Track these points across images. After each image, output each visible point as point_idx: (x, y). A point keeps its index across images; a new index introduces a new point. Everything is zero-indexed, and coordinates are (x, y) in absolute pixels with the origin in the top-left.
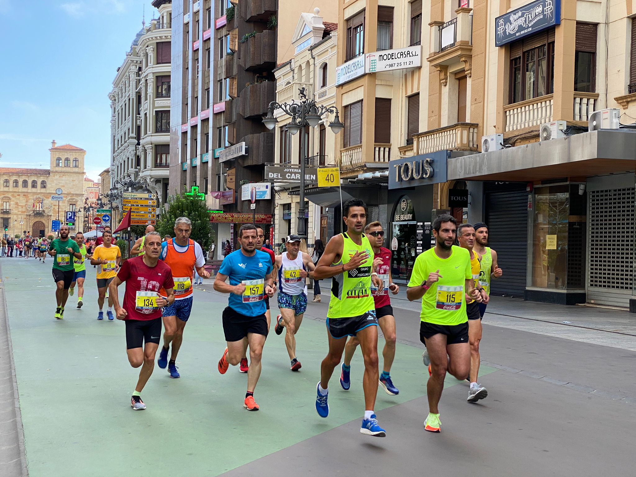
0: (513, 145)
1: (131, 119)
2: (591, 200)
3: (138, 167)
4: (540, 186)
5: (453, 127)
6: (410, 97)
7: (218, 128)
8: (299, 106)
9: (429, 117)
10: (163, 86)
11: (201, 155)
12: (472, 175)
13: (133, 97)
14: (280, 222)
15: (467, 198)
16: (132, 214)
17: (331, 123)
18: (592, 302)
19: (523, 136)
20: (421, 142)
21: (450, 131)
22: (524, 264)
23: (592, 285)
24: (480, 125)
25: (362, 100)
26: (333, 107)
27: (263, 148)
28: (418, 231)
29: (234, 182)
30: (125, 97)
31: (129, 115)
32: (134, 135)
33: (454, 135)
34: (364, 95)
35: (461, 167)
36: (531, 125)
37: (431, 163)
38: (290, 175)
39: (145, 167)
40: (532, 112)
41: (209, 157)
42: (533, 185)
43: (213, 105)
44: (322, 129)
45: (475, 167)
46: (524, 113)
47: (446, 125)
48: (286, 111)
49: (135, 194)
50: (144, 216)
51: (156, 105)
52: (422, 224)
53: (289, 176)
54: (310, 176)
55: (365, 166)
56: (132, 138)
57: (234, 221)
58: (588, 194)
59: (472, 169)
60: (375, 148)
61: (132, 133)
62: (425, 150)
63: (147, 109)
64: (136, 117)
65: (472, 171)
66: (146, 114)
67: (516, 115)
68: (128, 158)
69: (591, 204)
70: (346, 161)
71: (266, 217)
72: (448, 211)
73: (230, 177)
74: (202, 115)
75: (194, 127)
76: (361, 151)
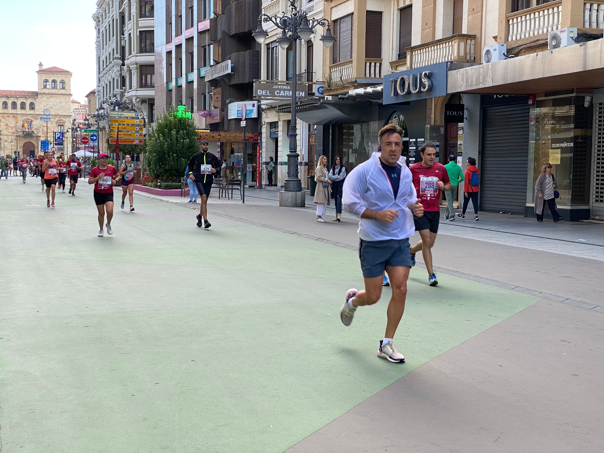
0: (517, 55)
1: (115, 40)
2: (598, 113)
3: (123, 88)
4: (543, 98)
5: (449, 39)
6: (402, 10)
7: (203, 47)
8: (289, 19)
9: (422, 30)
10: (147, 5)
11: (186, 74)
12: (474, 88)
13: (117, 18)
14: (267, 140)
15: (463, 113)
16: (119, 133)
17: (322, 37)
18: (597, 218)
19: (529, 45)
20: (414, 56)
21: (446, 43)
22: (524, 180)
23: (597, 201)
24: (478, 36)
25: (352, 14)
26: (324, 20)
27: (250, 65)
28: (410, 148)
29: (220, 101)
30: (109, 17)
31: (113, 36)
32: (118, 56)
33: (451, 47)
34: (355, 8)
35: (463, 79)
36: (536, 34)
37: (429, 76)
38: (279, 92)
39: (131, 88)
40: (537, 20)
41: (194, 77)
42: (535, 98)
43: (198, 24)
44: (309, 45)
45: (478, 78)
46: (528, 22)
47: (441, 38)
48: (276, 24)
49: (122, 113)
50: (131, 135)
51: (140, 25)
52: (414, 140)
53: (277, 93)
54: (299, 93)
55: (356, 81)
56: (117, 58)
57: (221, 139)
58: (594, 106)
59: (474, 81)
60: (366, 63)
61: (117, 53)
62: (418, 64)
63: (131, 29)
64: (120, 37)
65: (474, 83)
66: (130, 34)
67: (520, 24)
68: (114, 79)
69: (597, 117)
70: (336, 77)
71: (253, 136)
72: (442, 127)
73: (216, 96)
74: (186, 34)
75: (179, 47)
76: (352, 67)
